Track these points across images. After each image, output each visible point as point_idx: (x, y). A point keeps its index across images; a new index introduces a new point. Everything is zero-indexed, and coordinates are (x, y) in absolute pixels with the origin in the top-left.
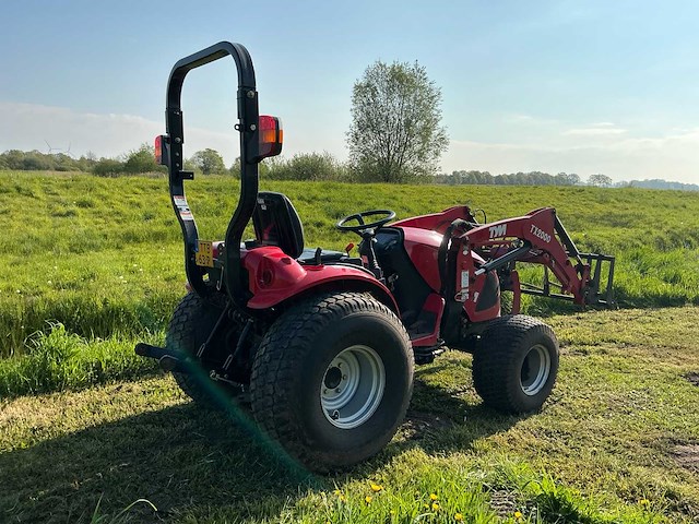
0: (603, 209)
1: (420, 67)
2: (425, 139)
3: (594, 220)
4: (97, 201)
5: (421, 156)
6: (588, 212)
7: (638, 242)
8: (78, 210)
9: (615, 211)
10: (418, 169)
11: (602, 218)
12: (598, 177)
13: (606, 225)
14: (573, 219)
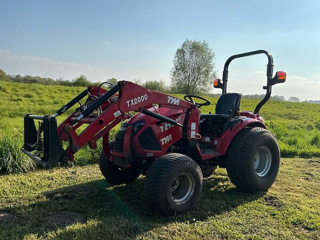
0: (288, 111)
1: (206, 42)
2: (206, 76)
3: (280, 116)
4: (34, 95)
5: (204, 83)
6: (279, 112)
7: (298, 127)
8: (23, 99)
9: (293, 112)
10: (202, 89)
11: (285, 115)
12: (293, 98)
13: (286, 118)
14: (270, 115)
